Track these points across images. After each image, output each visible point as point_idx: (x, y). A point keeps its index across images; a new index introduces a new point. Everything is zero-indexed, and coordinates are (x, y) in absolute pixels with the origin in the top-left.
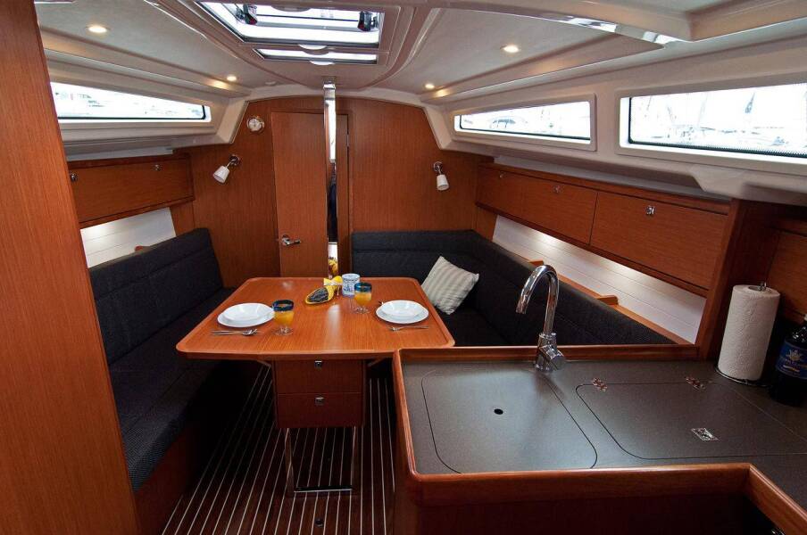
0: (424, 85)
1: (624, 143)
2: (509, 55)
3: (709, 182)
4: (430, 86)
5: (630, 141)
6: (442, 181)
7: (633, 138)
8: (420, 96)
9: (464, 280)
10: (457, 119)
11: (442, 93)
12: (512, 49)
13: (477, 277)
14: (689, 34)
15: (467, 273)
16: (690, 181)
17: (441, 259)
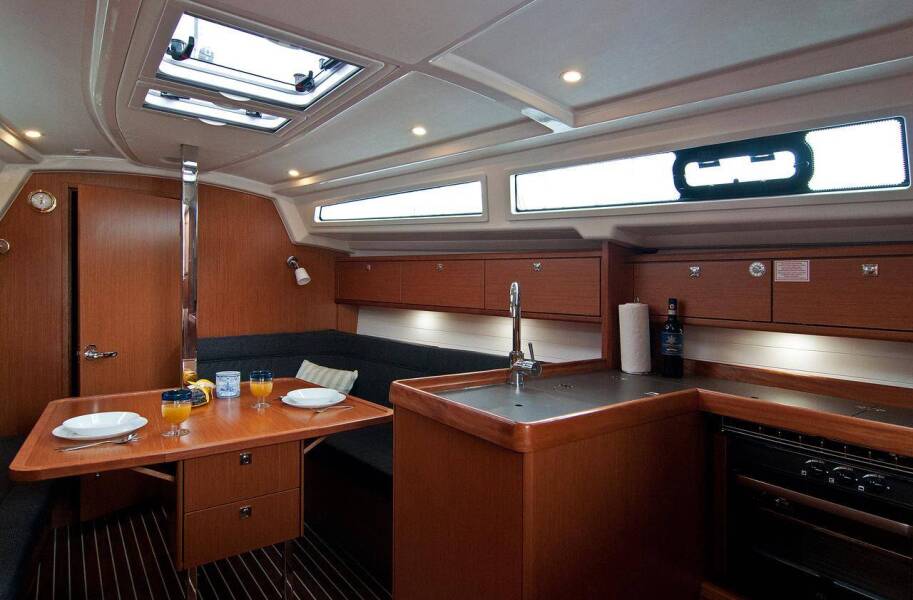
0: (287, 172)
1: (514, 212)
2: (415, 137)
3: (589, 231)
4: (294, 173)
5: (518, 210)
6: (302, 275)
7: (519, 208)
8: (271, 186)
9: (342, 379)
10: (318, 209)
11: (306, 182)
12: (419, 131)
13: (355, 374)
14: (572, 122)
15: (341, 372)
16: (572, 234)
17: (306, 363)
